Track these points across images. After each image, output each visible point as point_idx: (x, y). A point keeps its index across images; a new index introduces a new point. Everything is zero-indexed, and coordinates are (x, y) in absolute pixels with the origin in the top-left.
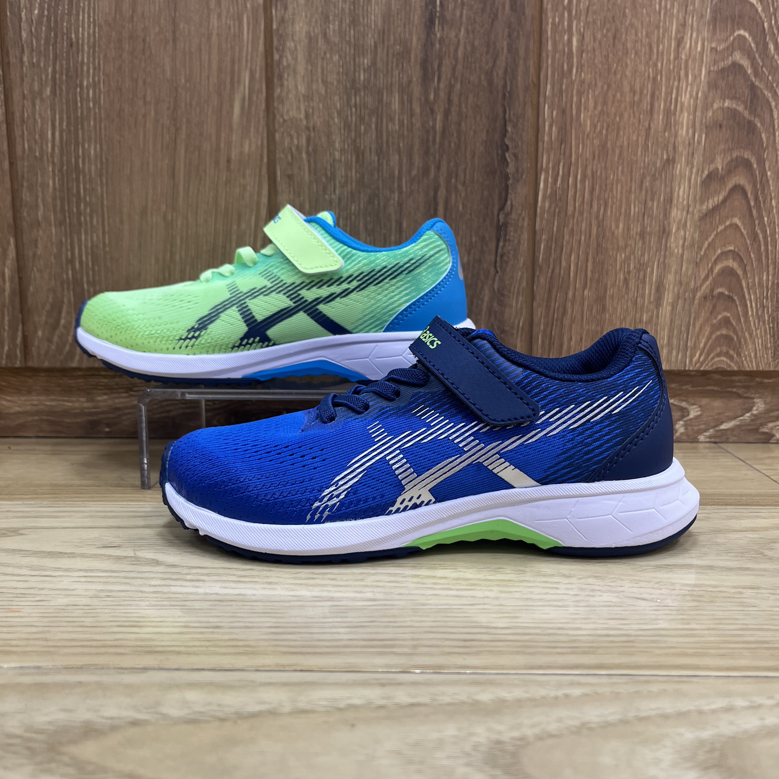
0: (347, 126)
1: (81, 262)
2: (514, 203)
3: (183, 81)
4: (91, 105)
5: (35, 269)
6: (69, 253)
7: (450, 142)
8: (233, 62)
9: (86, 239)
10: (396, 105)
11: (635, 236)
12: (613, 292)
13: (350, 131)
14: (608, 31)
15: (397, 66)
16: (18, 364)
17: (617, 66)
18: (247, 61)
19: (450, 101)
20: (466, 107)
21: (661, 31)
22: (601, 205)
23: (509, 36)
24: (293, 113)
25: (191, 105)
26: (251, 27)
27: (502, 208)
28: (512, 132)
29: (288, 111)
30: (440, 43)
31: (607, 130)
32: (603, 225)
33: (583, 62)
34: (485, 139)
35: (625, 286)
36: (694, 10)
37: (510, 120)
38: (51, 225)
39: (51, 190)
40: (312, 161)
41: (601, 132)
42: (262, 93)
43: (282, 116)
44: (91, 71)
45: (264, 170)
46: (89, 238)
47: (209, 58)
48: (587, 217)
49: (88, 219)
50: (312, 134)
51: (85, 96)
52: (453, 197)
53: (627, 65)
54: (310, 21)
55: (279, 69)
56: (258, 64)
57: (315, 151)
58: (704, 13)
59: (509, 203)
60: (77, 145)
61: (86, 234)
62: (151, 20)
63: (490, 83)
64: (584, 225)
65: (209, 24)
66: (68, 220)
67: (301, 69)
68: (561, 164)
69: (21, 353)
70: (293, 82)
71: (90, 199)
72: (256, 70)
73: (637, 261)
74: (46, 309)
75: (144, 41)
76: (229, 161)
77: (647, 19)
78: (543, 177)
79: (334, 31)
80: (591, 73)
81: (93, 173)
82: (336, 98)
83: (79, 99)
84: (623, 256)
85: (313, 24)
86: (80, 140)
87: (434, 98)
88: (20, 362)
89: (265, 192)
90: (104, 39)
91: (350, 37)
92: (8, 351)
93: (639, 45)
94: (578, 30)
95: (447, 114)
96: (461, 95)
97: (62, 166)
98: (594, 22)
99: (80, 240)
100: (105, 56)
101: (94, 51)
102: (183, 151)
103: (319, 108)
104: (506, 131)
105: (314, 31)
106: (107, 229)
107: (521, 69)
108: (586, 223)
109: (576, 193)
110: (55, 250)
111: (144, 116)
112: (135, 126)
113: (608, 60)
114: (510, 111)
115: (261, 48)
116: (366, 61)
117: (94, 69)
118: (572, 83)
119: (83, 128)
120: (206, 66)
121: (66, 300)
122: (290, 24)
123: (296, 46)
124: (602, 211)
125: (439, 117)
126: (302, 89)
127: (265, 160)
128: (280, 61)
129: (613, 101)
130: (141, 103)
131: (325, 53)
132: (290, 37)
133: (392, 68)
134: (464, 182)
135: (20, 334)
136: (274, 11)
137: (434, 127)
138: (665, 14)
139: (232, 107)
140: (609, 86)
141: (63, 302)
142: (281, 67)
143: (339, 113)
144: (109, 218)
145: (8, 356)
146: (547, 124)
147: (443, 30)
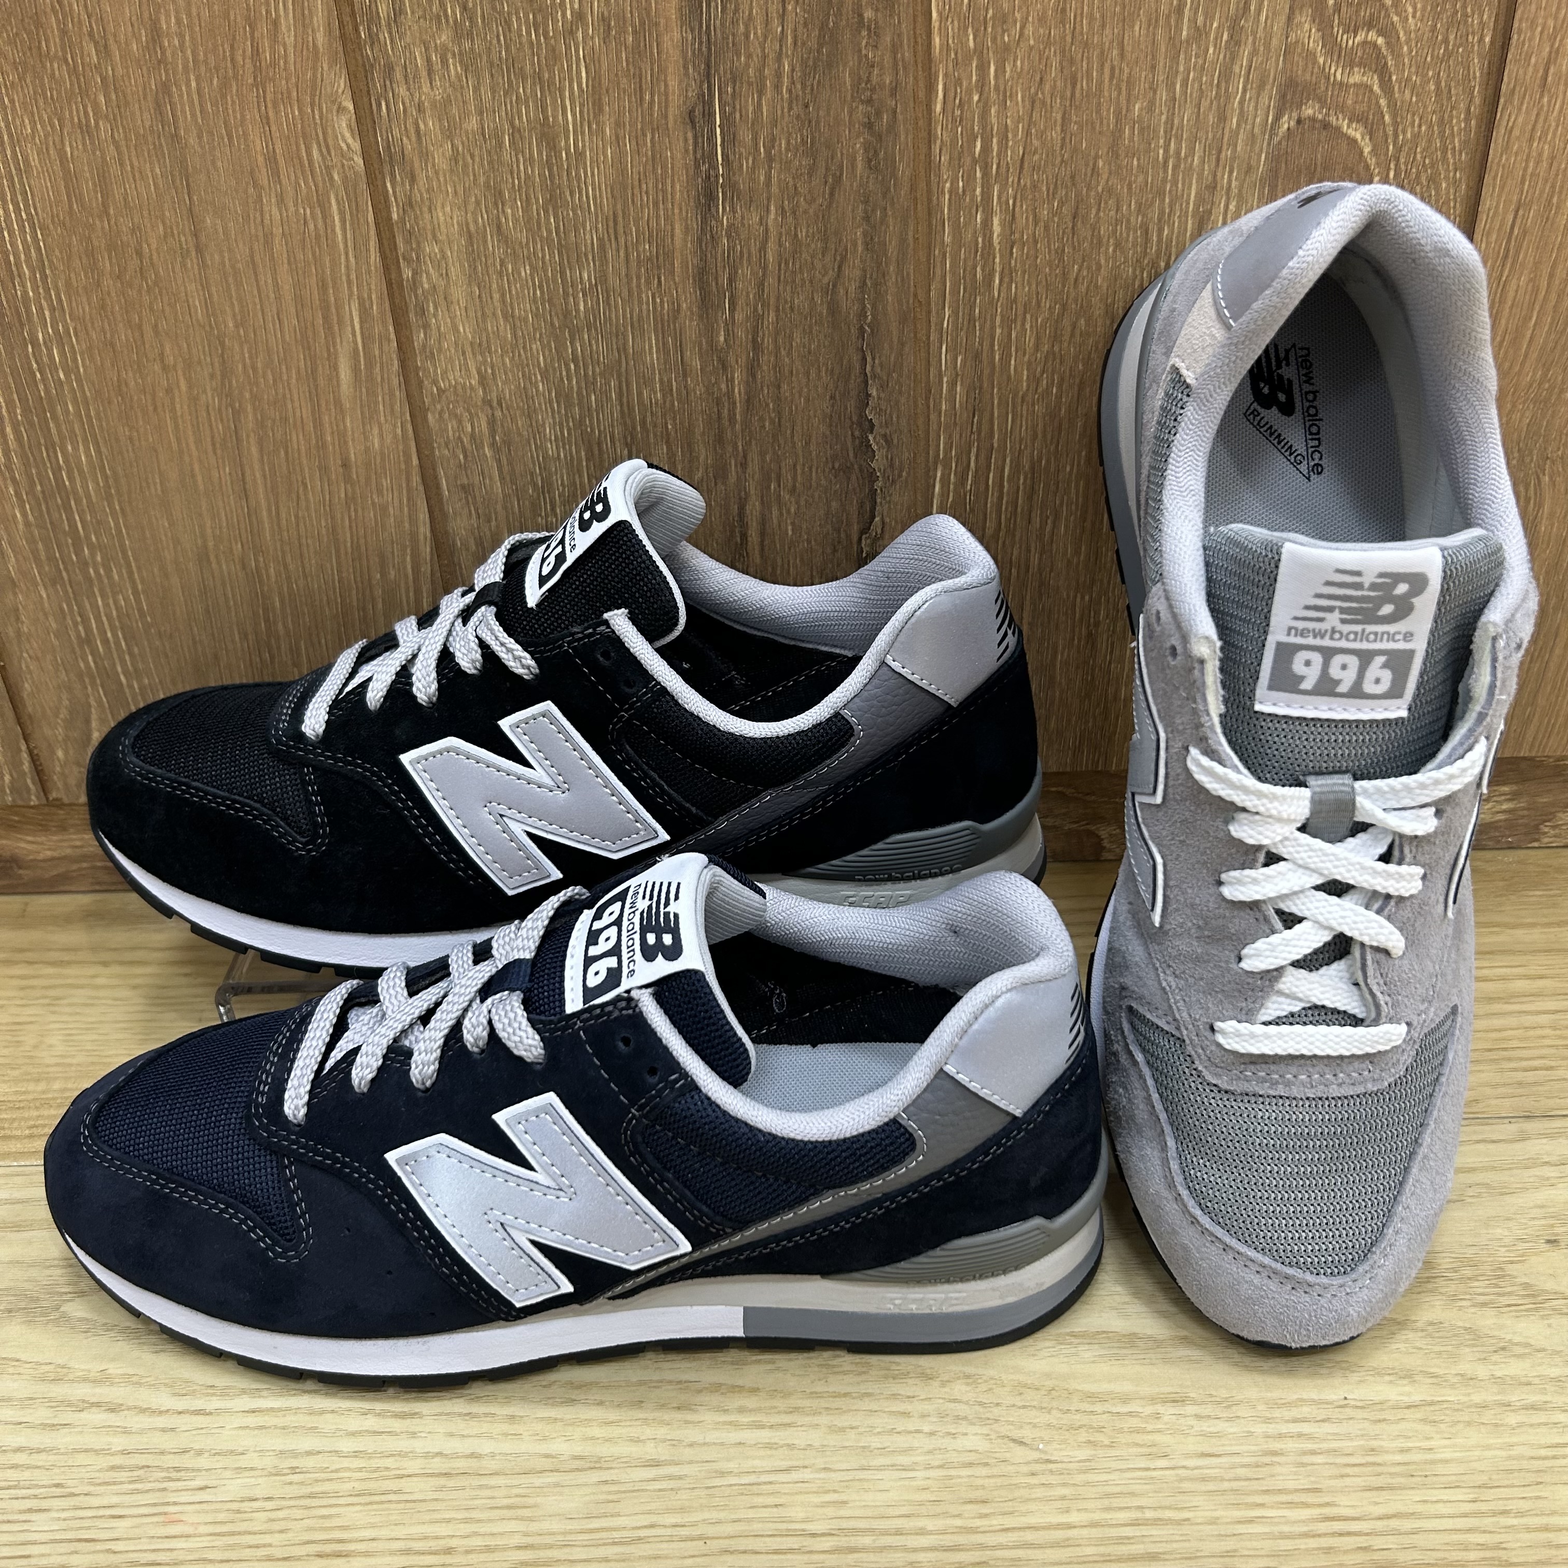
0: (564, 396)
1: (106, 641)
2: (887, 520)
3: (231, 325)
4: (62, 376)
5: (25, 655)
6: (81, 628)
7: (762, 419)
8: (323, 287)
9: (107, 605)
10: (653, 357)
11: (1109, 565)
12: (1068, 655)
13: (569, 406)
14: (1062, 203)
15: (648, 282)
16: (34, 801)
17: (1079, 271)
18: (349, 282)
19: (756, 346)
20: (789, 354)
21: (1167, 200)
22: (1048, 517)
23: (867, 218)
24: (455, 376)
25: (254, 369)
26: (348, 217)
27: (865, 530)
28: (879, 398)
29: (445, 372)
30: (729, 237)
31: (1060, 386)
32: (1051, 551)
33: (1013, 262)
34: (828, 411)
35: (1089, 646)
36: (1233, 158)
37: (874, 376)
38: (36, 585)
39: (21, 527)
40: (504, 461)
41: (1048, 391)
42: (389, 340)
43: (435, 382)
44: (47, 313)
45: (416, 479)
46: (111, 601)
47: (275, 279)
48: (1021, 539)
49: (102, 571)
50: (498, 413)
51: (45, 359)
52: (775, 512)
53: (1099, 267)
54: (466, 203)
55: (416, 296)
56: (373, 287)
57: (508, 443)
58: (1253, 163)
59: (877, 519)
60: (50, 447)
61: (103, 597)
62: (145, 213)
63: (833, 309)
64: (1015, 552)
65: (262, 215)
66: (64, 574)
67: (459, 293)
68: (974, 450)
69: (34, 783)
70: (448, 320)
71: (97, 538)
72: (370, 298)
73: (1111, 607)
74: (62, 716)
75: (139, 253)
76: (345, 465)
77: (1141, 178)
78: (939, 475)
79: (516, 220)
80: (1029, 284)
81: (92, 493)
82: (536, 346)
83: (35, 366)
84: (1087, 598)
85: (471, 207)
86: (56, 439)
87: (725, 340)
88: (38, 798)
89: (423, 515)
90: (57, 253)
91: (549, 232)
92: (11, 782)
93: (1121, 229)
94: (1003, 203)
95: (752, 369)
96: (777, 333)
97: (32, 484)
98: (1035, 187)
99: (95, 606)
100: (68, 284)
101: (44, 277)
102: (254, 450)
103: (504, 364)
104: (868, 396)
105: (476, 222)
106: (140, 587)
107: (892, 279)
108: (1020, 547)
109: (1001, 498)
110: (54, 625)
111: (169, 391)
112: (155, 409)
113: (1061, 260)
114: (873, 359)
115: (374, 257)
116: (586, 276)
117: (52, 310)
118: (992, 303)
119: (54, 417)
120: (272, 296)
121: (93, 703)
122: (425, 209)
123: (442, 251)
124: (1049, 528)
125: (738, 376)
126: (466, 330)
127: (415, 461)
128: (415, 283)
129: (1072, 335)
130: (157, 367)
131: (502, 263)
132: (430, 236)
133: (638, 286)
134: (794, 487)
135: (25, 756)
136: (389, 185)
137: (730, 394)
138: (1176, 167)
139: (335, 368)
140: (1064, 307)
141: (90, 706)
142: (420, 291)
143: (545, 374)
144: (139, 568)
145: (13, 789)
146: (945, 379)
147: (733, 210)
